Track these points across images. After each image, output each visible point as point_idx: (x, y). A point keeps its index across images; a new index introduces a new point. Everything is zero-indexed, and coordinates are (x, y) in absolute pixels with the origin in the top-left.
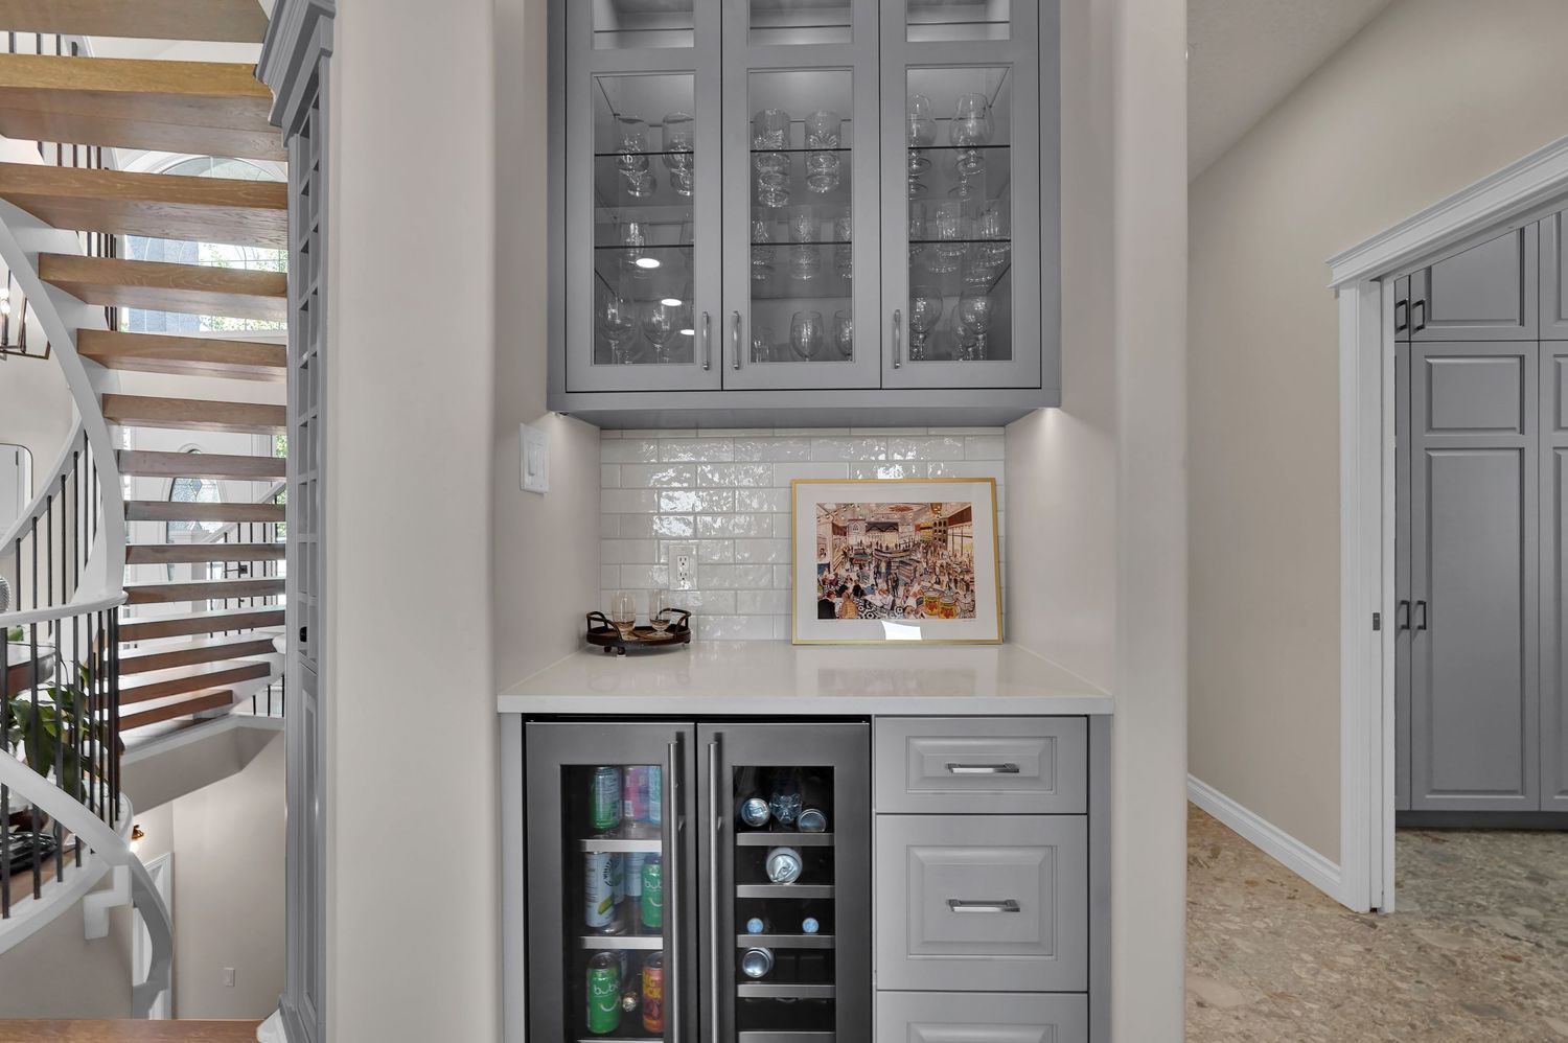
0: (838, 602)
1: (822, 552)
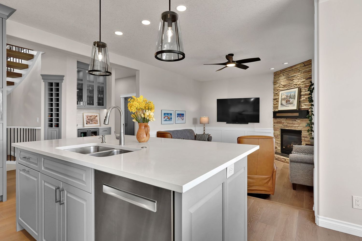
1: (86, 119)
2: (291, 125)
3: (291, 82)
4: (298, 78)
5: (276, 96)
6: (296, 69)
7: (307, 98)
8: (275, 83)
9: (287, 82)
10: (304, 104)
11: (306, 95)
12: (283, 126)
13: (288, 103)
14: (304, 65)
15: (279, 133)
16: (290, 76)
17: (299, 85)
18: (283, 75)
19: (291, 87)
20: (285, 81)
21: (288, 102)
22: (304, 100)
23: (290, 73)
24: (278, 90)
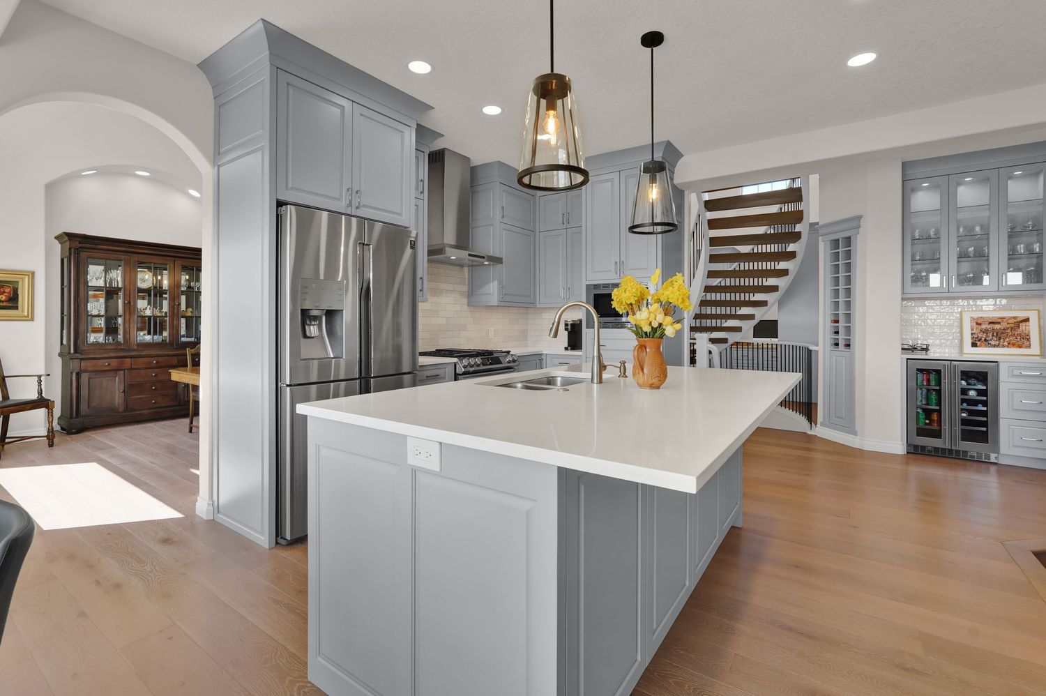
0: (979, 343)
1: (972, 330)
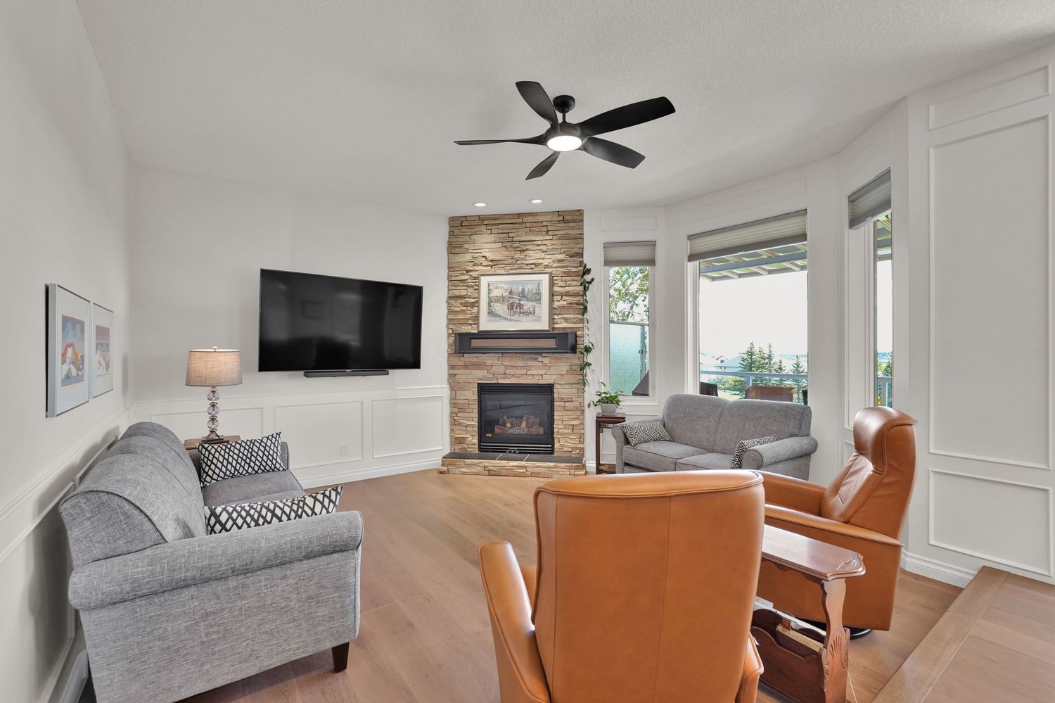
2: (519, 372)
3: (518, 255)
4: (540, 248)
5: (460, 288)
6: (535, 225)
7: (571, 304)
8: (454, 248)
9: (504, 253)
10: (560, 316)
11: (568, 294)
12: (489, 376)
13: (518, 310)
14: (561, 218)
15: (472, 395)
16: (514, 239)
17: (547, 266)
18: (489, 232)
19: (521, 268)
20: (493, 250)
21: (517, 308)
22: (563, 307)
23: (516, 230)
24: (468, 271)
